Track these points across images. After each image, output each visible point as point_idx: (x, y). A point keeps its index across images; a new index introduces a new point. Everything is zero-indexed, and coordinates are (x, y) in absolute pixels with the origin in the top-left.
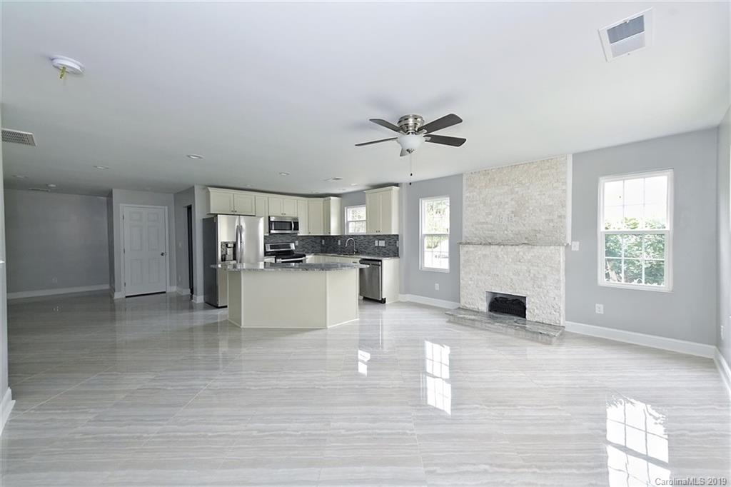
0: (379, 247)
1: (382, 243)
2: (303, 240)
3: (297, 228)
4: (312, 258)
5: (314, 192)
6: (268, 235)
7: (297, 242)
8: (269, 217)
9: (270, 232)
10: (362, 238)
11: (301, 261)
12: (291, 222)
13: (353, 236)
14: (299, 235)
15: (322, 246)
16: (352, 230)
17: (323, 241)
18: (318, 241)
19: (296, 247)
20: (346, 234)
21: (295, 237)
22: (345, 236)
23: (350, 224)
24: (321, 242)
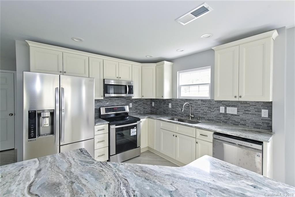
0: (225, 114)
1: (232, 111)
2: (136, 102)
3: (131, 91)
4: (145, 122)
5: (148, 58)
6: (103, 98)
7: (131, 104)
8: (104, 80)
9: (104, 96)
10: (200, 102)
11: (136, 126)
12: (126, 86)
13: (187, 100)
14: (133, 98)
15: (152, 107)
16: (185, 94)
17: (153, 103)
18: (149, 103)
19: (130, 108)
20: (178, 98)
21: (129, 100)
22: (176, 100)
23: (183, 88)
24: (151, 103)
